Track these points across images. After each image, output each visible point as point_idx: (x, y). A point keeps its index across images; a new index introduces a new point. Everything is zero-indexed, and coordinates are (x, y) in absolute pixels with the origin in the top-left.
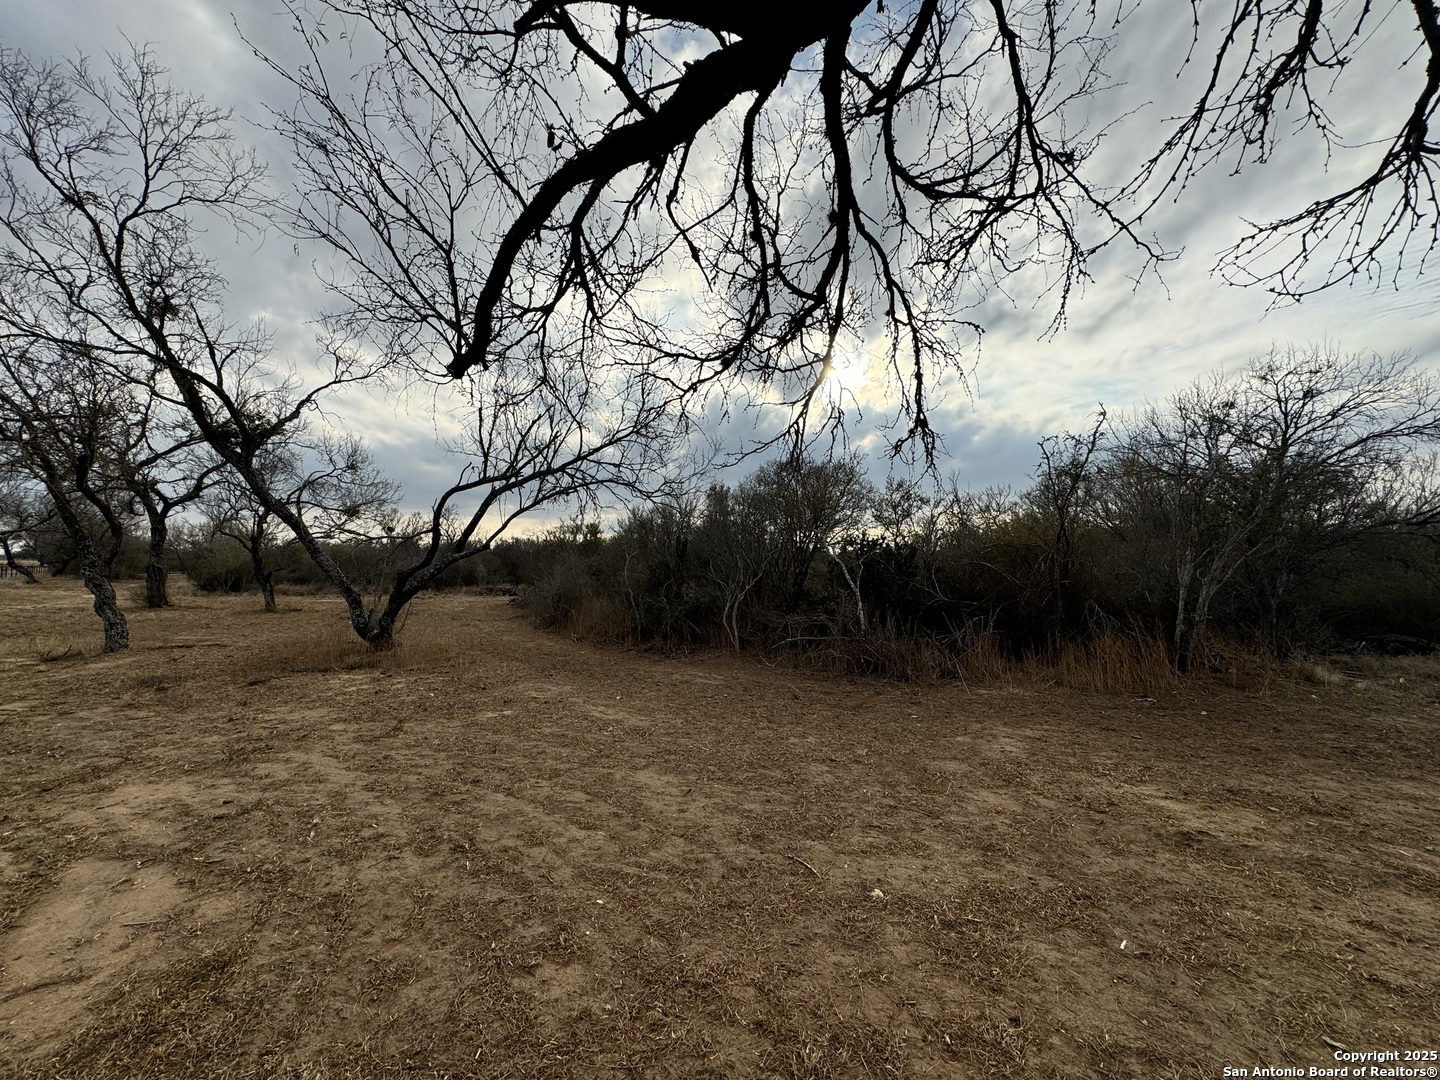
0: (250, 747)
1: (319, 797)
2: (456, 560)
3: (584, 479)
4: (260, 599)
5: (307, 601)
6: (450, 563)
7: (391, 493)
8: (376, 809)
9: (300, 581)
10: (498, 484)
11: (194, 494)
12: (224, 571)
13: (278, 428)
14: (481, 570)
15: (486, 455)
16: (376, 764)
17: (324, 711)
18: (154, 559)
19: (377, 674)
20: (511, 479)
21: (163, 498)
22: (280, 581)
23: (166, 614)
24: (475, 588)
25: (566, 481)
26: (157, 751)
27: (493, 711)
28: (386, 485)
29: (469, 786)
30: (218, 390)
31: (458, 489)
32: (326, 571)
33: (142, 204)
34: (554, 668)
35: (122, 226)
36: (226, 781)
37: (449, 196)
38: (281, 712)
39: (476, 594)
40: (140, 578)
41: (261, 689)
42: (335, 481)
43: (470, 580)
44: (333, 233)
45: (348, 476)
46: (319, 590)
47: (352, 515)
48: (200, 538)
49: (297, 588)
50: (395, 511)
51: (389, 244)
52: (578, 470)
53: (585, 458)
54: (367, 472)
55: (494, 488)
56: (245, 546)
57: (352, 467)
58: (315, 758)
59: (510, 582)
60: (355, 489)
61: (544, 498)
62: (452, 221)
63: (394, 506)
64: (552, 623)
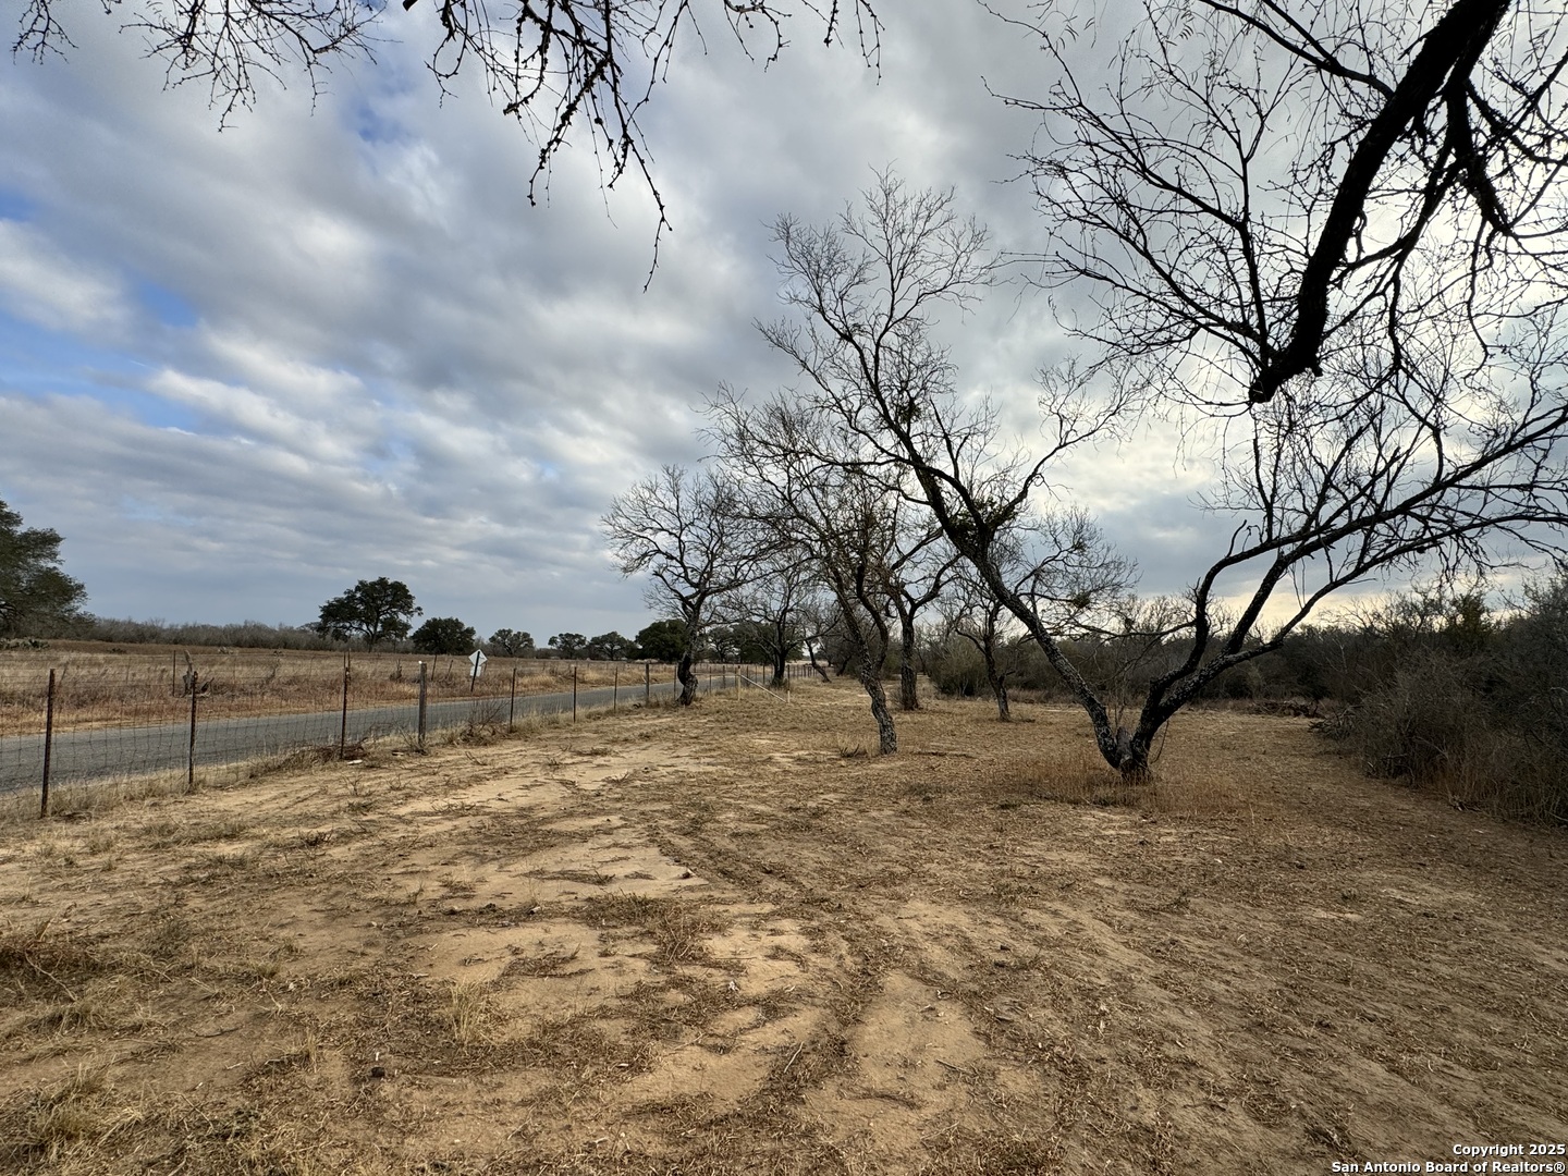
0: (1015, 886)
1: (1100, 974)
2: (1229, 664)
3: (1450, 521)
4: (993, 706)
5: (1037, 710)
6: (1223, 667)
7: (1126, 574)
8: (1175, 1018)
9: (1028, 686)
10: (1288, 549)
11: (933, 595)
12: (959, 674)
13: (1008, 512)
14: (1254, 673)
15: (1269, 507)
16: (1162, 949)
17: (1083, 857)
18: (906, 661)
19: (1137, 817)
20: (1315, 538)
21: (910, 599)
22: (1010, 686)
23: (917, 718)
24: (1248, 703)
25: (1411, 528)
26: (933, 867)
27: (1327, 908)
28: (1118, 565)
29: (1313, 1030)
30: (955, 482)
31: (1229, 561)
32: (1065, 677)
33: (891, 317)
34: (1426, 853)
35: (878, 345)
36: (998, 920)
37: (1239, 146)
38: (1036, 848)
39: (1251, 711)
40: (894, 679)
41: (1013, 815)
42: (1061, 566)
43: (1238, 691)
44: (1091, 264)
45: (1075, 558)
46: (1049, 697)
47: (1081, 606)
48: (936, 638)
49: (1026, 693)
50: (1133, 598)
51: (1145, 253)
52: (1433, 506)
53: (1451, 483)
54: (1095, 551)
55: (1281, 554)
56: (979, 646)
57: (1079, 546)
58: (1085, 918)
59: (1305, 695)
60: (1084, 573)
61: (1375, 561)
62: (1244, 179)
63: (1132, 591)
64: (1399, 771)
